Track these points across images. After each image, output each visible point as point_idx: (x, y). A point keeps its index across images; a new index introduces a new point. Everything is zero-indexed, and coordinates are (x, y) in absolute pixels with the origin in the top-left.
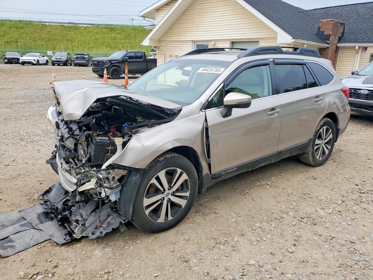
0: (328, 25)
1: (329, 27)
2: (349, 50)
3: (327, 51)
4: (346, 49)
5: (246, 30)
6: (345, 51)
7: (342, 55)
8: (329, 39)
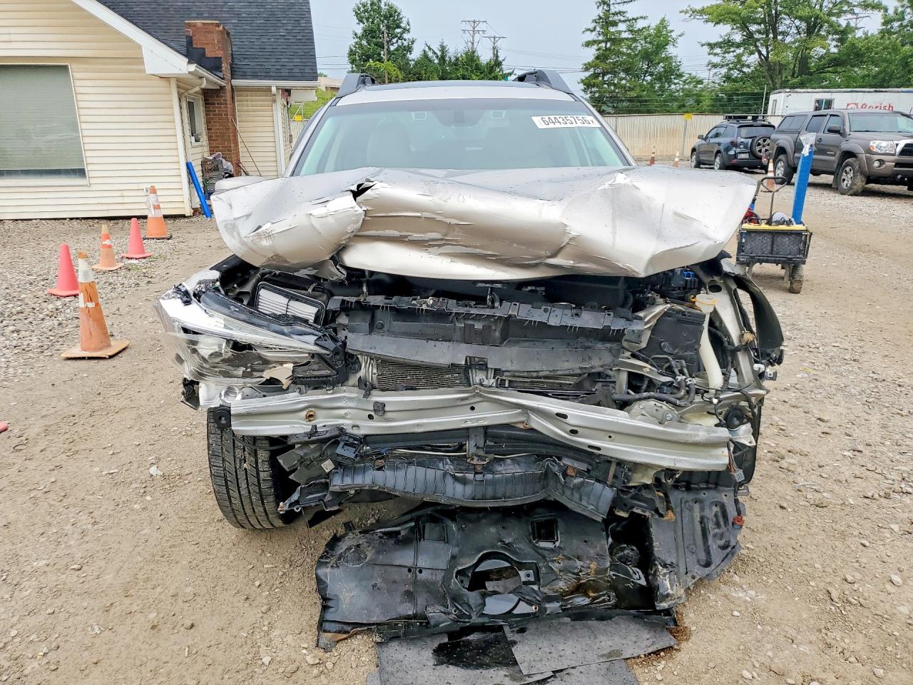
0: (209, 35)
1: (214, 40)
2: (256, 96)
3: (222, 97)
4: (249, 93)
5: (12, 30)
6: (247, 96)
7: (242, 105)
8: (221, 67)
